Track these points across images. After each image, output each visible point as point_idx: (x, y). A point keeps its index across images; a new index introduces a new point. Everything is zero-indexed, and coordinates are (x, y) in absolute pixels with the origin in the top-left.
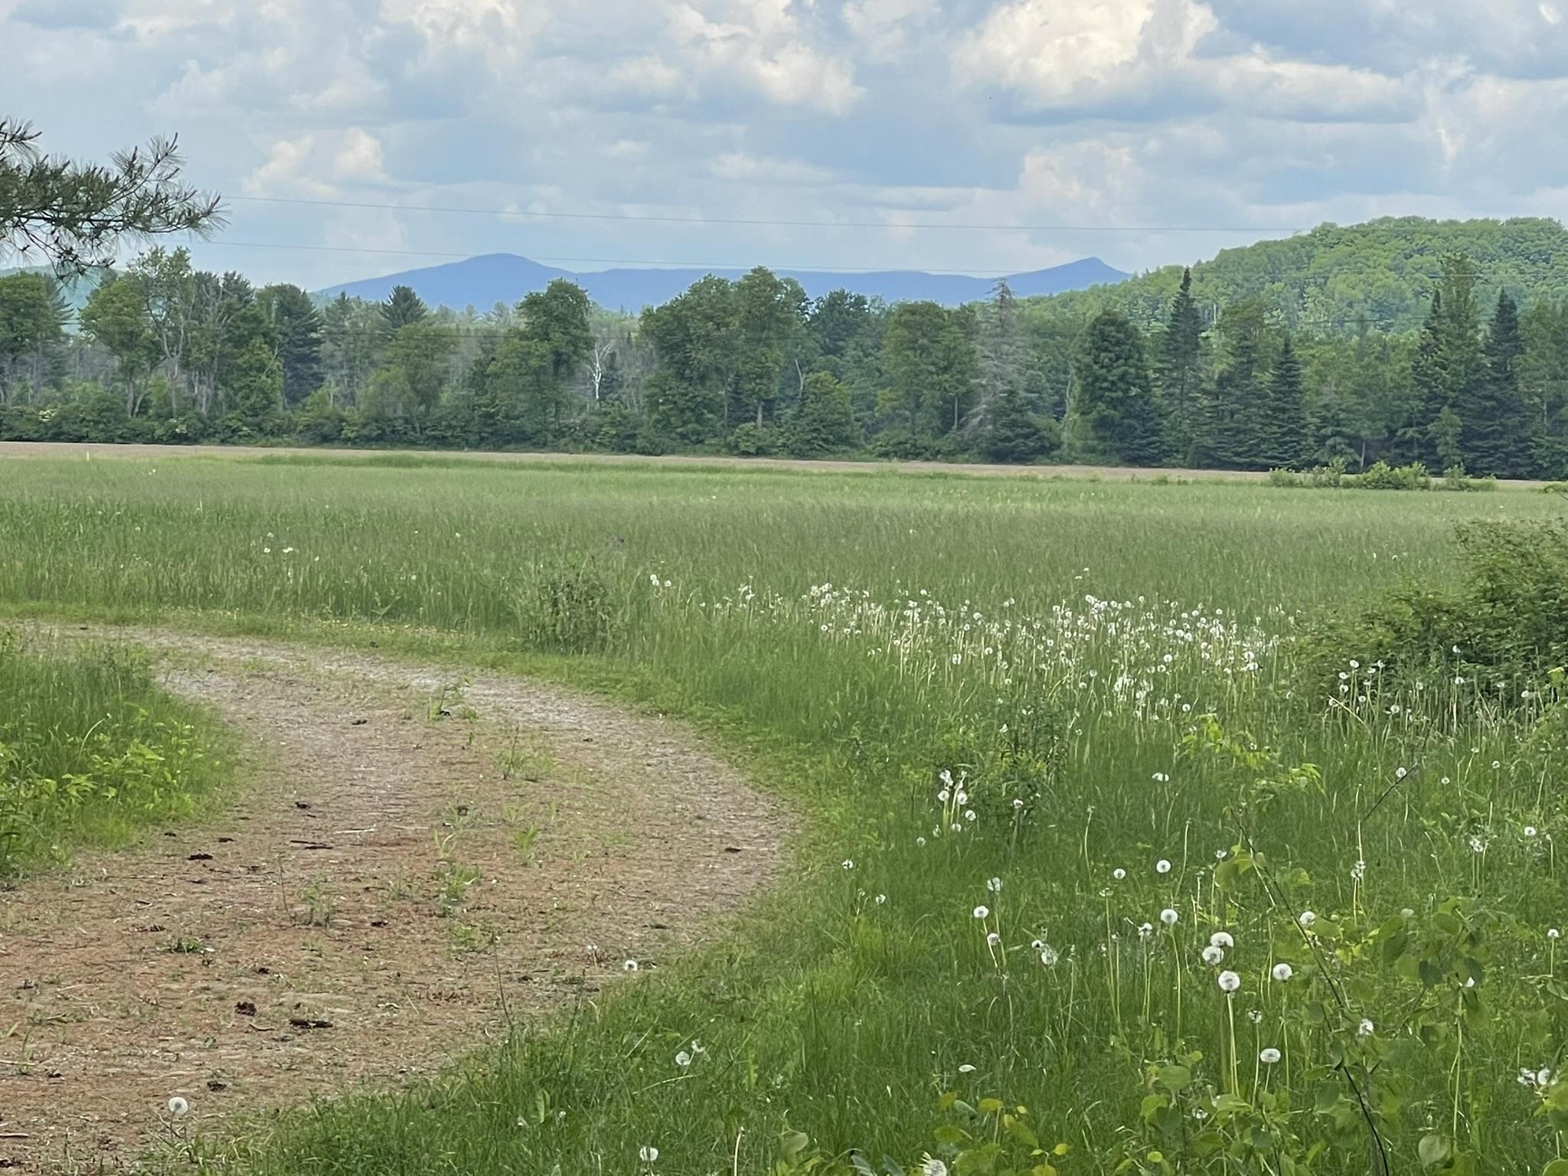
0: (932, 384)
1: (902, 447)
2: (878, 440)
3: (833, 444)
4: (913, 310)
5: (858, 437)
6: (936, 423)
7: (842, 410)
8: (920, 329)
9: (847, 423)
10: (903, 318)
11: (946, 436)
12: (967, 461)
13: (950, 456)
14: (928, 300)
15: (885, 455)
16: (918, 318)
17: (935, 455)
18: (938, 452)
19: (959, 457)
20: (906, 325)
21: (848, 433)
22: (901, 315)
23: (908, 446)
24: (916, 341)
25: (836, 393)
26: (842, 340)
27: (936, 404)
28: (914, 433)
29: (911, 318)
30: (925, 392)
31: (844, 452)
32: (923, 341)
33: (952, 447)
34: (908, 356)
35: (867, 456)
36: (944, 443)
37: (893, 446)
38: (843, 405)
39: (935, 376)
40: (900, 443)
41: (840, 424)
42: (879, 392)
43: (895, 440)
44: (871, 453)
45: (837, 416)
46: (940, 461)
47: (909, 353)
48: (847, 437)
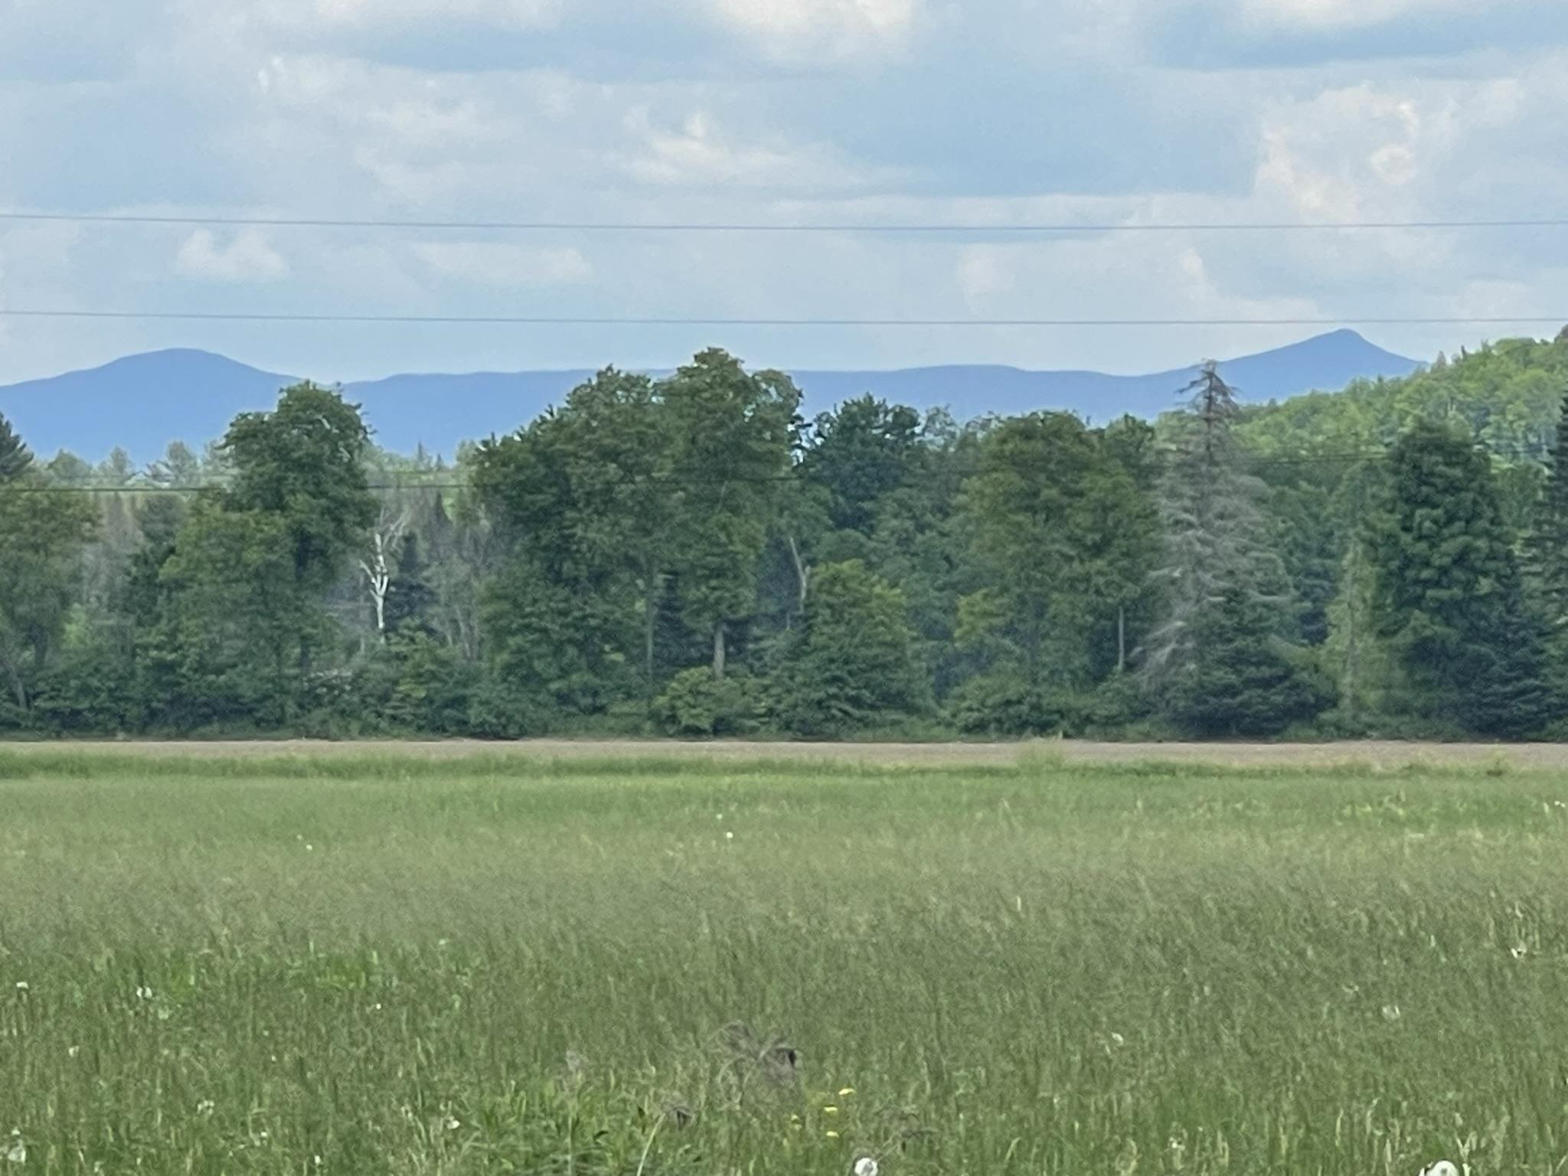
0: (1072, 583)
1: (1012, 710)
2: (963, 697)
3: (872, 707)
4: (1025, 430)
5: (922, 693)
6: (1082, 660)
7: (889, 638)
8: (1044, 470)
9: (900, 663)
10: (1009, 447)
11: (1103, 686)
12: (1146, 737)
13: (1111, 728)
14: (1058, 409)
15: (976, 730)
16: (1039, 446)
17: (1081, 726)
18: (1088, 720)
19: (1131, 729)
20: (1017, 462)
21: (901, 686)
22: (1004, 441)
23: (1025, 708)
24: (1036, 494)
25: (874, 603)
26: (873, 498)
27: (1079, 621)
28: (1035, 682)
29: (1025, 446)
30: (1055, 595)
31: (894, 723)
32: (1051, 493)
33: (1115, 709)
34: (1019, 525)
35: (937, 731)
36: (1099, 702)
37: (994, 708)
38: (889, 628)
39: (1076, 564)
40: (1008, 703)
41: (884, 666)
42: (963, 601)
43: (997, 698)
44: (949, 725)
45: (876, 651)
46: (1091, 738)
47: (1021, 518)
48: (900, 694)
